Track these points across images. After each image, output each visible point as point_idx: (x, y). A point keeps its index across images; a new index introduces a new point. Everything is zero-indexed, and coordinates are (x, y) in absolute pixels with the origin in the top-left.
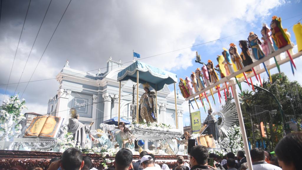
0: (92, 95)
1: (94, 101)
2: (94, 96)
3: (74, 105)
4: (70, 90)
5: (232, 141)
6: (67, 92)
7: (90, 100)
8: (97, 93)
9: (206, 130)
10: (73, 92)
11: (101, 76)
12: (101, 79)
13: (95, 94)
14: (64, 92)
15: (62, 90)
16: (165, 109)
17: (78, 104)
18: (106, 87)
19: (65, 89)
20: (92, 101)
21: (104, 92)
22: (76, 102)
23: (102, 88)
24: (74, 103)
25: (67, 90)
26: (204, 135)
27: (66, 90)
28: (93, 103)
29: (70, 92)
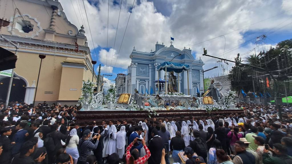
0: (149, 65)
1: (150, 68)
2: (150, 65)
3: (140, 70)
5: (227, 100)
6: (135, 64)
7: (148, 67)
8: (151, 63)
9: (209, 93)
11: (153, 54)
12: (153, 55)
14: (134, 64)
15: (133, 63)
16: (191, 70)
17: (142, 70)
18: (155, 59)
21: (155, 62)
23: (154, 60)
26: (207, 96)
28: (149, 69)
29: (137, 64)
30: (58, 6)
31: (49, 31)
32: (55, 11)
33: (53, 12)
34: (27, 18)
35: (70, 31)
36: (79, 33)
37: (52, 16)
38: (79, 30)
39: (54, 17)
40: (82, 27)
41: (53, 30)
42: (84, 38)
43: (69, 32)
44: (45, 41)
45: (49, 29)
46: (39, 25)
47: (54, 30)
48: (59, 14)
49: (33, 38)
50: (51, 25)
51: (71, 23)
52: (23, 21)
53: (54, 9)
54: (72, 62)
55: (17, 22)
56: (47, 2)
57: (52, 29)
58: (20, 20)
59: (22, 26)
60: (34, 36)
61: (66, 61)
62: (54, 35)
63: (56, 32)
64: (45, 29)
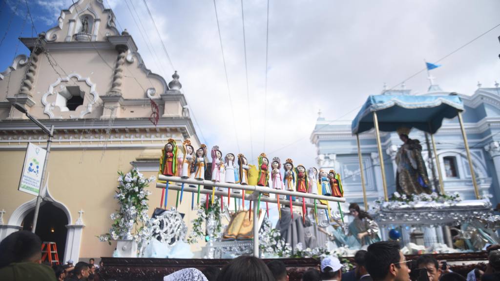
0: (369, 154)
1: (374, 163)
2: (374, 155)
3: (345, 175)
4: (334, 154)
6: (328, 158)
7: (368, 164)
10: (338, 156)
13: (374, 152)
14: (326, 158)
15: (322, 157)
17: (351, 173)
18: (389, 136)
19: (325, 154)
20: (372, 164)
21: (388, 144)
22: (346, 170)
24: (344, 172)
25: (329, 154)
27: (327, 155)
28: (373, 166)
29: (333, 157)
30: (128, 44)
31: (110, 98)
32: (123, 54)
33: (119, 59)
34: (76, 80)
35: (151, 89)
36: (169, 89)
37: (117, 66)
38: (168, 84)
39: (120, 67)
40: (175, 76)
41: (117, 94)
42: (179, 98)
43: (149, 92)
44: (102, 121)
45: (111, 93)
46: (93, 89)
47: (120, 94)
48: (129, 58)
49: (82, 117)
50: (113, 86)
51: (153, 72)
52: (68, 88)
53: (120, 52)
54: (152, 157)
55: (60, 93)
56: (108, 41)
57: (116, 92)
58: (63, 88)
59: (67, 99)
60: (84, 114)
61: (141, 157)
62: (118, 105)
63: (123, 98)
64: (104, 94)
